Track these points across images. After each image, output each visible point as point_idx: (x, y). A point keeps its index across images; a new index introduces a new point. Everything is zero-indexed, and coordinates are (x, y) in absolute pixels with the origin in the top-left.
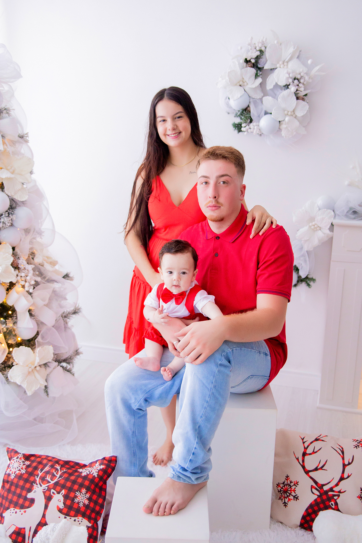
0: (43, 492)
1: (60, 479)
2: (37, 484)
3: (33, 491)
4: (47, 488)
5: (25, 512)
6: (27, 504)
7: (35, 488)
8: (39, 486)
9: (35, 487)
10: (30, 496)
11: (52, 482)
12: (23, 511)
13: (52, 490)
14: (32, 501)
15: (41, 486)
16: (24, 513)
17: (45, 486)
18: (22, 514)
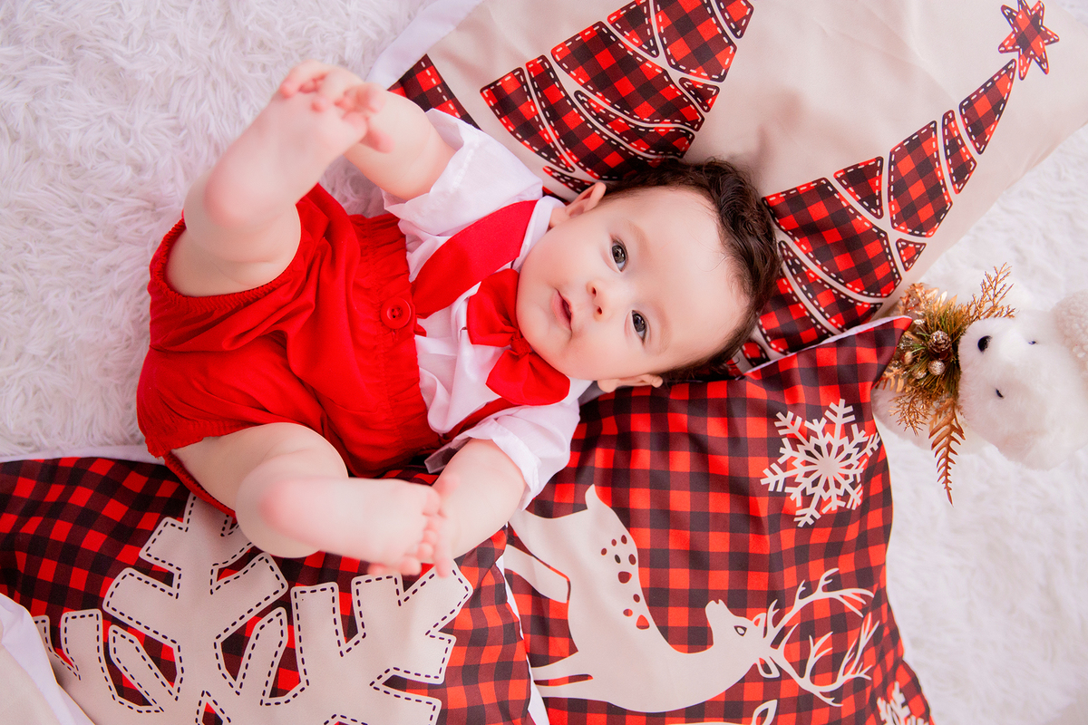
0: (755, 666)
1: (829, 701)
2: (776, 620)
3: (742, 621)
4: (775, 674)
5: (643, 625)
6: (679, 616)
7: (757, 623)
8: (773, 632)
9: (762, 616)
10: (717, 614)
11: (805, 683)
12: (642, 609)
13: (771, 706)
14: (696, 638)
15: (775, 644)
16: (634, 619)
17: (779, 658)
18: (627, 613)
